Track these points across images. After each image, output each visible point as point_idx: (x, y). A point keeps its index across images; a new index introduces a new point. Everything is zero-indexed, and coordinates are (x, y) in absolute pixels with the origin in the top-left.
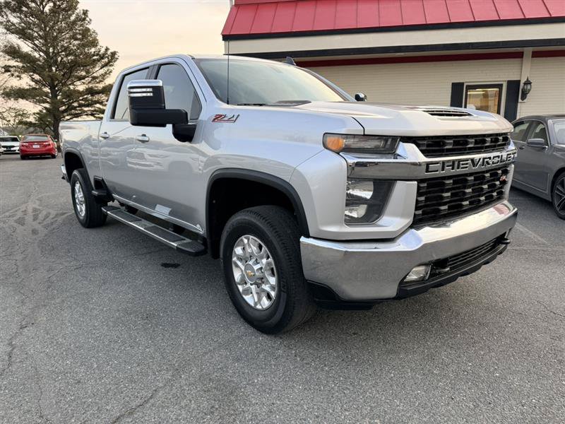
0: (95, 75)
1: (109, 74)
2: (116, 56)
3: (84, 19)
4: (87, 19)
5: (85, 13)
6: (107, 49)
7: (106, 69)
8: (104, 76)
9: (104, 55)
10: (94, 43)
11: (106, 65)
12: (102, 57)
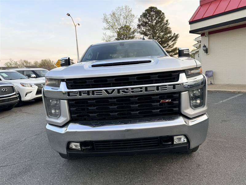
0: (170, 45)
1: (175, 43)
2: (178, 36)
3: (167, 24)
4: (168, 23)
5: (167, 21)
6: (175, 34)
7: (174, 42)
8: (173, 45)
9: (173, 36)
10: (170, 32)
11: (174, 40)
12: (173, 37)
